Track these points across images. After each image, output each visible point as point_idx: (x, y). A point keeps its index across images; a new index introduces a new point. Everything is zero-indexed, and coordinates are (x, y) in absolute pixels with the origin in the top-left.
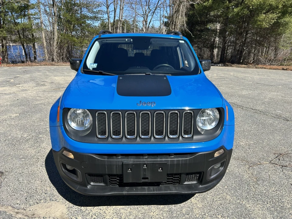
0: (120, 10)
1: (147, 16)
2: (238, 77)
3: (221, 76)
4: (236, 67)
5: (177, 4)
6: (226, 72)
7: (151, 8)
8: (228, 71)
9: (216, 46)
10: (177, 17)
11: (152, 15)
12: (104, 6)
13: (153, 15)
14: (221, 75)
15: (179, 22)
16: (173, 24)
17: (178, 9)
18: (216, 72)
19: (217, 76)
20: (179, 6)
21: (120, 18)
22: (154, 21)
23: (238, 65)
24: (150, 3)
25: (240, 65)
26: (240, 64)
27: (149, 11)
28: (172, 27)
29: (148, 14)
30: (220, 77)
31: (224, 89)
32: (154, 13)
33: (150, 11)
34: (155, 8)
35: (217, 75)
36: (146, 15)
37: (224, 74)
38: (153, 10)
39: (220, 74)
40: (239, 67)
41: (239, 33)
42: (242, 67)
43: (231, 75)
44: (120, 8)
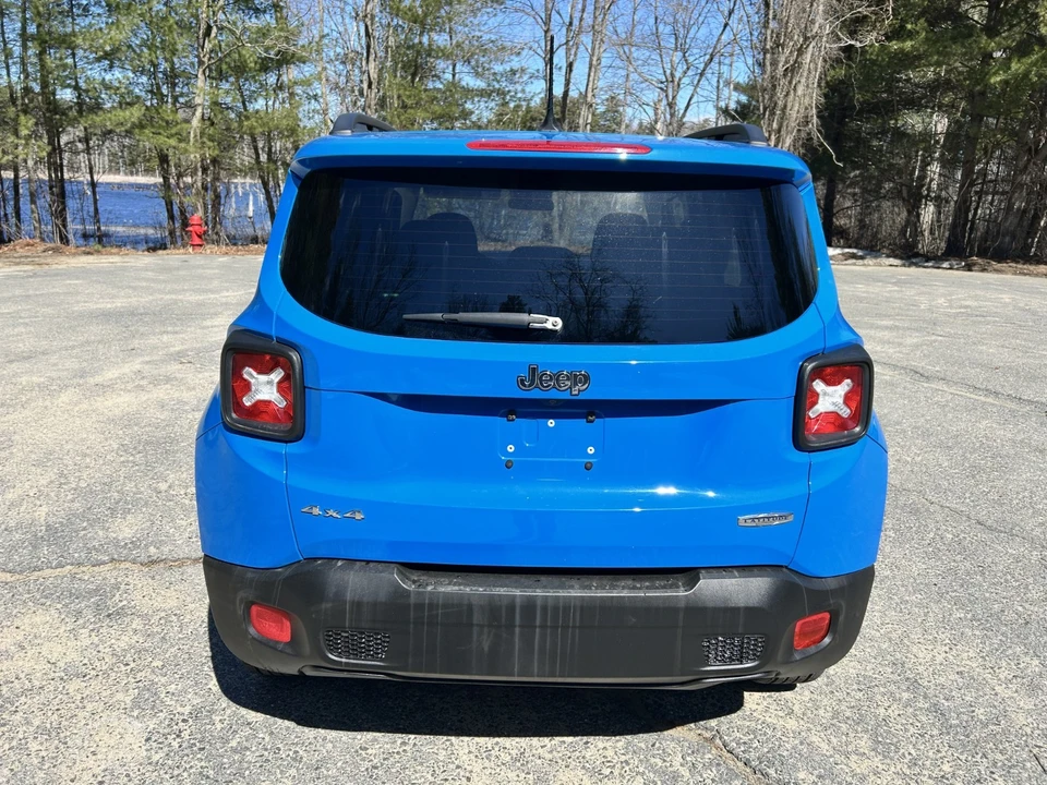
0: (590, 68)
1: (679, 85)
2: (1034, 313)
3: (966, 307)
4: (1015, 274)
5: (791, 44)
6: (978, 292)
7: (691, 59)
8: (986, 286)
9: (928, 195)
10: (792, 92)
11: (695, 82)
12: (537, 57)
13: (699, 81)
14: (967, 303)
15: (796, 108)
16: (773, 114)
17: (796, 62)
18: (942, 290)
19: (951, 307)
20: (800, 51)
21: (590, 95)
22: (701, 105)
23: (1020, 266)
24: (688, 41)
25: (1032, 268)
26: (1031, 264)
27: (685, 67)
28: (770, 125)
29: (680, 79)
30: (962, 310)
31: (993, 354)
32: (702, 75)
33: (688, 69)
34: (708, 57)
35: (950, 301)
36: (673, 81)
37: (976, 298)
38: (702, 66)
39: (960, 299)
40: (1025, 274)
41: (1030, 149)
42: (1037, 275)
43: (1006, 305)
44: (591, 60)
